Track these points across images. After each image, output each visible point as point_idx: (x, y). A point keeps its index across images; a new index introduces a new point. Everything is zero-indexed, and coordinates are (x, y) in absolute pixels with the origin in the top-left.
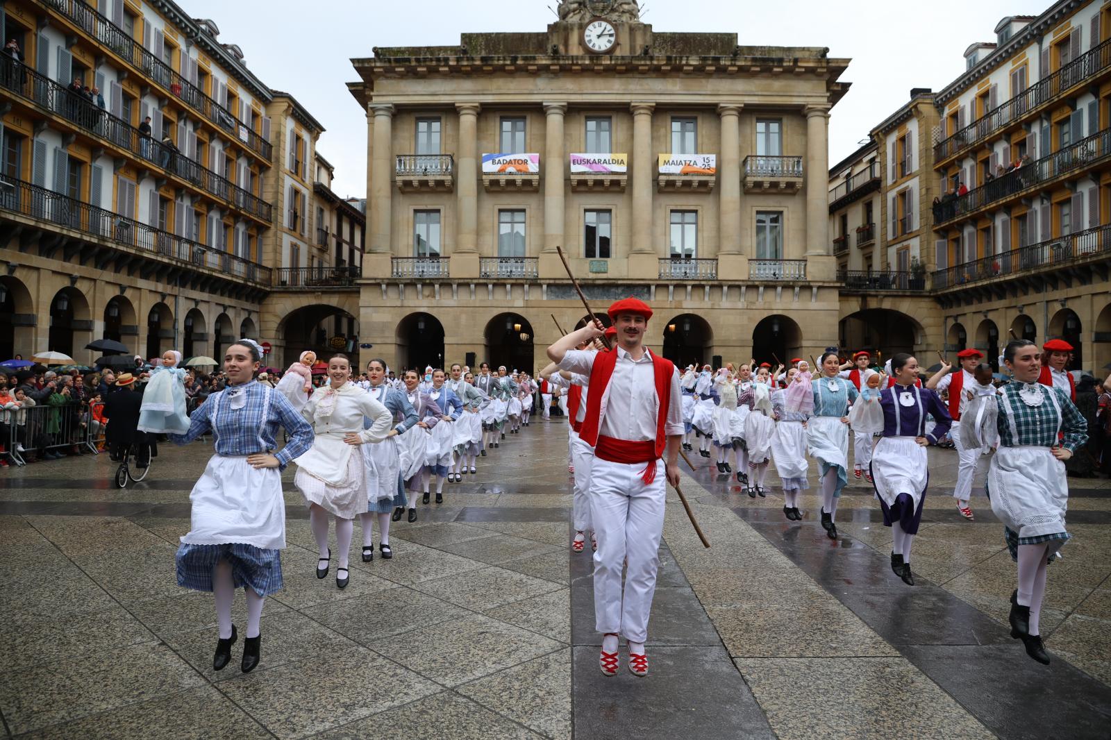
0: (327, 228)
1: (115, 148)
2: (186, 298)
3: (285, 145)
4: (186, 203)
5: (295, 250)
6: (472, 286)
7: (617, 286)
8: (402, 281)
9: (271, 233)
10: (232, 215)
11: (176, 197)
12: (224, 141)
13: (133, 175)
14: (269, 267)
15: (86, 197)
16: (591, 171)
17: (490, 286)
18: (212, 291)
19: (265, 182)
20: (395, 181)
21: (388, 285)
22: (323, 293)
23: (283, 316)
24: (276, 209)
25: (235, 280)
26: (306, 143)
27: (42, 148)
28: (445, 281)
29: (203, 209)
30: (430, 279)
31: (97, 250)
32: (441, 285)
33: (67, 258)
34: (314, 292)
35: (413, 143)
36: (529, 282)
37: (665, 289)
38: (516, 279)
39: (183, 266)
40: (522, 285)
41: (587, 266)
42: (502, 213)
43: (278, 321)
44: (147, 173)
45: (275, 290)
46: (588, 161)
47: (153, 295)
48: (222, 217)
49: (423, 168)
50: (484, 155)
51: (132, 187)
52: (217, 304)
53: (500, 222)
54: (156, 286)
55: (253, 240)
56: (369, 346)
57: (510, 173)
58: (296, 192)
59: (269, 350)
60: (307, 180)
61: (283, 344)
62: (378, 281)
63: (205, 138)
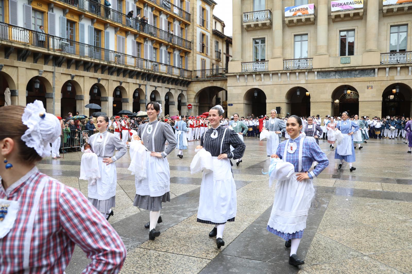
0: (220, 50)
1: (114, 23)
2: (151, 86)
3: (196, 14)
4: (149, 44)
5: (203, 62)
6: (279, 74)
7: (356, 70)
8: (246, 74)
9: (191, 55)
10: (171, 48)
11: (144, 42)
12: (167, 14)
13: (124, 34)
14: (191, 70)
15: (103, 46)
16: (342, 9)
17: (288, 74)
18: (163, 82)
19: (188, 32)
20: (243, 26)
21: (240, 76)
22: (214, 81)
23: (197, 92)
24: (193, 43)
25: (173, 77)
26: (207, 11)
27: (83, 26)
28: (266, 73)
29: (158, 46)
30: (259, 72)
31: (107, 67)
32: (264, 75)
33: (96, 71)
34: (210, 81)
35: (252, 5)
36: (307, 71)
37: (384, 70)
38: (301, 70)
39: (147, 72)
40: (304, 72)
41: (339, 60)
42: (296, 37)
43: (195, 94)
44: (129, 32)
45: (193, 80)
46: (341, 4)
47: (135, 85)
48: (167, 49)
49: (256, 18)
50: (285, 8)
51: (123, 39)
52: (166, 88)
53: (295, 41)
54: (136, 81)
55: (183, 58)
56: (232, 105)
57: (299, 16)
58: (203, 35)
59: (191, 108)
60: (209, 29)
61: (198, 104)
62: (235, 74)
63: (157, 14)
